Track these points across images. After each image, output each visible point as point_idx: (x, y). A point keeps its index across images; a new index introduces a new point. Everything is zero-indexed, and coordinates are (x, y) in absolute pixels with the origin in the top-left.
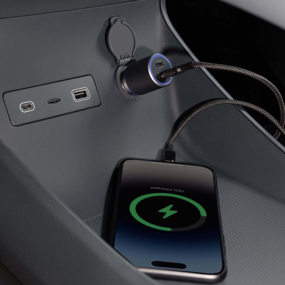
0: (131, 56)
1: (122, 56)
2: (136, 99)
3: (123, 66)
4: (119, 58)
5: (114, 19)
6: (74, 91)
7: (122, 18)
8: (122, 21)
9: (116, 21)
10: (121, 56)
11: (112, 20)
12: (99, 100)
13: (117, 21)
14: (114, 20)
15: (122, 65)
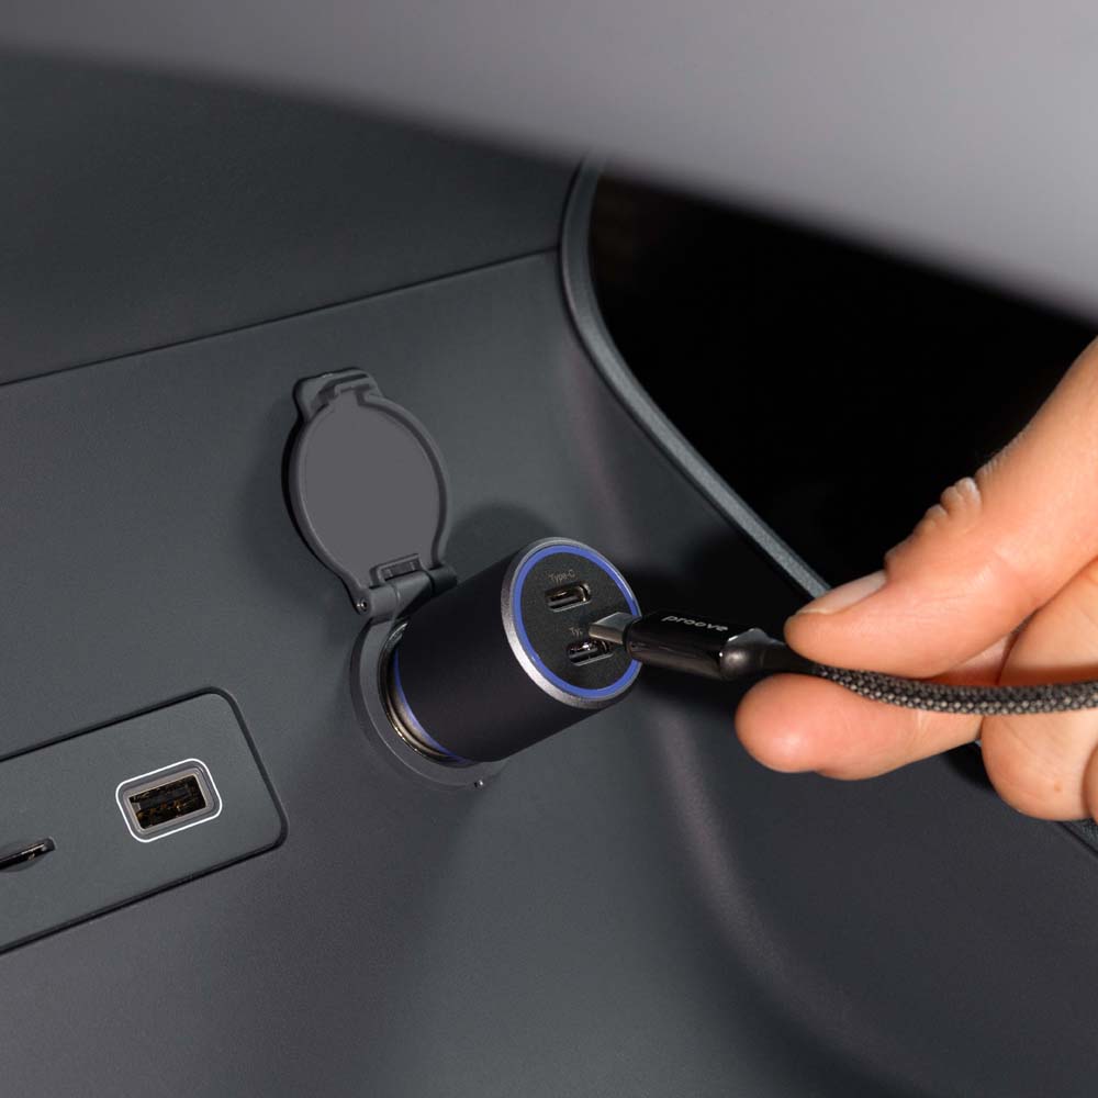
0: (425, 563)
1: (379, 572)
2: (476, 784)
3: (389, 625)
4: (361, 582)
5: (319, 389)
6: (125, 789)
7: (364, 376)
8: (360, 391)
9: (327, 392)
10: (373, 571)
11: (310, 392)
12: (275, 814)
13: (333, 396)
14: (320, 393)
15: (384, 618)
